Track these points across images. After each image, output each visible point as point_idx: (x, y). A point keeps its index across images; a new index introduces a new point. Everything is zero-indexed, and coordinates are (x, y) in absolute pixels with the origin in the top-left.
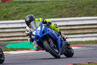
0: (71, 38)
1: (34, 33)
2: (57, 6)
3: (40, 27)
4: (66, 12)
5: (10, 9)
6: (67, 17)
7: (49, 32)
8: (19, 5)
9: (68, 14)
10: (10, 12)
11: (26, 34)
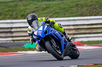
0: (92, 37)
1: (36, 33)
2: (77, 4)
3: (42, 27)
4: (87, 10)
5: (27, 8)
6: (87, 16)
7: (52, 32)
8: (37, 3)
9: (89, 13)
10: (28, 10)
11: (28, 34)
